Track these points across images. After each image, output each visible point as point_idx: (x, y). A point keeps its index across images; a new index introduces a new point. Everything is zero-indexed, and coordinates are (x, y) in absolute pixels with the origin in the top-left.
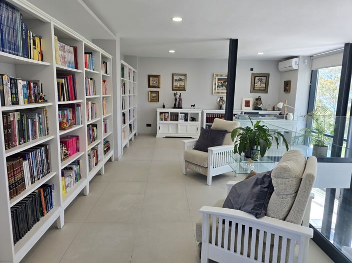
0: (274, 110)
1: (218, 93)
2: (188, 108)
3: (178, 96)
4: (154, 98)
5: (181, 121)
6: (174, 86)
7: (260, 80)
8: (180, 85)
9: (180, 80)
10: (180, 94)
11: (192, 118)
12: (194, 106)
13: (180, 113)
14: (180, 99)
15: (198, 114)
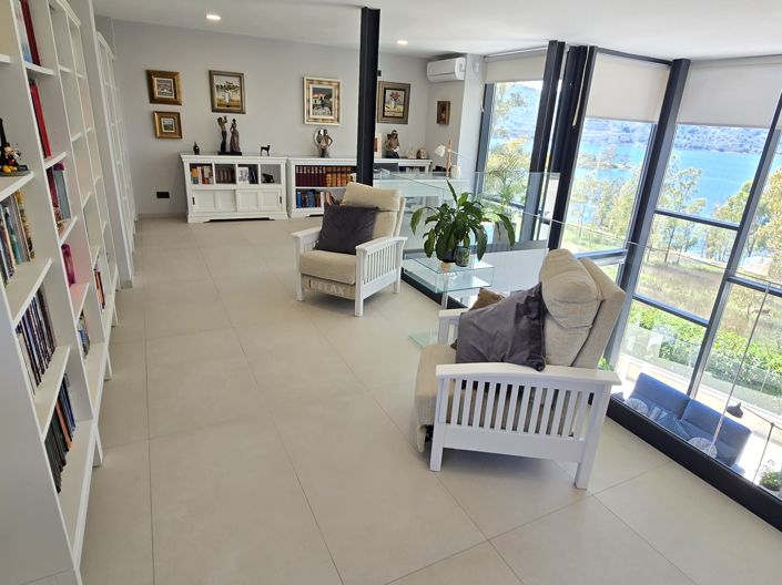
0: (418, 158)
1: (316, 120)
2: (254, 154)
3: (228, 126)
4: (170, 128)
5: (242, 185)
6: (216, 102)
7: (395, 97)
8: (231, 100)
9: (229, 87)
10: (234, 120)
11: (264, 175)
12: (267, 149)
13: (240, 165)
14: (235, 133)
15: (279, 166)
